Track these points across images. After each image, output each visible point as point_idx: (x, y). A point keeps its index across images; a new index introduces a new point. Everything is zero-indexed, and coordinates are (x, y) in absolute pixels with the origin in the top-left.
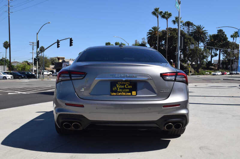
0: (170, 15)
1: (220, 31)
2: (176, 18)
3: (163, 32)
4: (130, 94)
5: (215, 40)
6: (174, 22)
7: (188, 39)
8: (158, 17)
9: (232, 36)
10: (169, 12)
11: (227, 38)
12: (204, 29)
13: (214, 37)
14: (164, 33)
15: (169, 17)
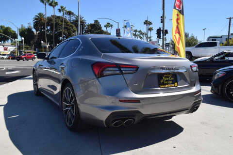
0: (56, 4)
1: (96, 21)
2: (62, 7)
3: (48, 18)
4: (173, 85)
5: (92, 29)
6: (60, 11)
7: (71, 26)
8: (45, 5)
9: (105, 26)
10: (56, 1)
11: (101, 28)
12: (83, 19)
13: (92, 26)
14: (50, 19)
15: (55, 6)
